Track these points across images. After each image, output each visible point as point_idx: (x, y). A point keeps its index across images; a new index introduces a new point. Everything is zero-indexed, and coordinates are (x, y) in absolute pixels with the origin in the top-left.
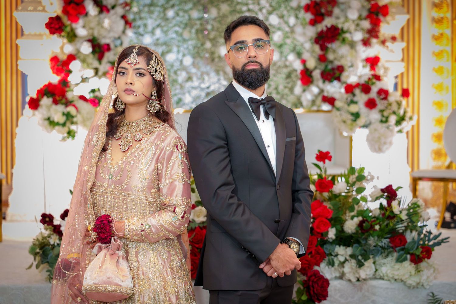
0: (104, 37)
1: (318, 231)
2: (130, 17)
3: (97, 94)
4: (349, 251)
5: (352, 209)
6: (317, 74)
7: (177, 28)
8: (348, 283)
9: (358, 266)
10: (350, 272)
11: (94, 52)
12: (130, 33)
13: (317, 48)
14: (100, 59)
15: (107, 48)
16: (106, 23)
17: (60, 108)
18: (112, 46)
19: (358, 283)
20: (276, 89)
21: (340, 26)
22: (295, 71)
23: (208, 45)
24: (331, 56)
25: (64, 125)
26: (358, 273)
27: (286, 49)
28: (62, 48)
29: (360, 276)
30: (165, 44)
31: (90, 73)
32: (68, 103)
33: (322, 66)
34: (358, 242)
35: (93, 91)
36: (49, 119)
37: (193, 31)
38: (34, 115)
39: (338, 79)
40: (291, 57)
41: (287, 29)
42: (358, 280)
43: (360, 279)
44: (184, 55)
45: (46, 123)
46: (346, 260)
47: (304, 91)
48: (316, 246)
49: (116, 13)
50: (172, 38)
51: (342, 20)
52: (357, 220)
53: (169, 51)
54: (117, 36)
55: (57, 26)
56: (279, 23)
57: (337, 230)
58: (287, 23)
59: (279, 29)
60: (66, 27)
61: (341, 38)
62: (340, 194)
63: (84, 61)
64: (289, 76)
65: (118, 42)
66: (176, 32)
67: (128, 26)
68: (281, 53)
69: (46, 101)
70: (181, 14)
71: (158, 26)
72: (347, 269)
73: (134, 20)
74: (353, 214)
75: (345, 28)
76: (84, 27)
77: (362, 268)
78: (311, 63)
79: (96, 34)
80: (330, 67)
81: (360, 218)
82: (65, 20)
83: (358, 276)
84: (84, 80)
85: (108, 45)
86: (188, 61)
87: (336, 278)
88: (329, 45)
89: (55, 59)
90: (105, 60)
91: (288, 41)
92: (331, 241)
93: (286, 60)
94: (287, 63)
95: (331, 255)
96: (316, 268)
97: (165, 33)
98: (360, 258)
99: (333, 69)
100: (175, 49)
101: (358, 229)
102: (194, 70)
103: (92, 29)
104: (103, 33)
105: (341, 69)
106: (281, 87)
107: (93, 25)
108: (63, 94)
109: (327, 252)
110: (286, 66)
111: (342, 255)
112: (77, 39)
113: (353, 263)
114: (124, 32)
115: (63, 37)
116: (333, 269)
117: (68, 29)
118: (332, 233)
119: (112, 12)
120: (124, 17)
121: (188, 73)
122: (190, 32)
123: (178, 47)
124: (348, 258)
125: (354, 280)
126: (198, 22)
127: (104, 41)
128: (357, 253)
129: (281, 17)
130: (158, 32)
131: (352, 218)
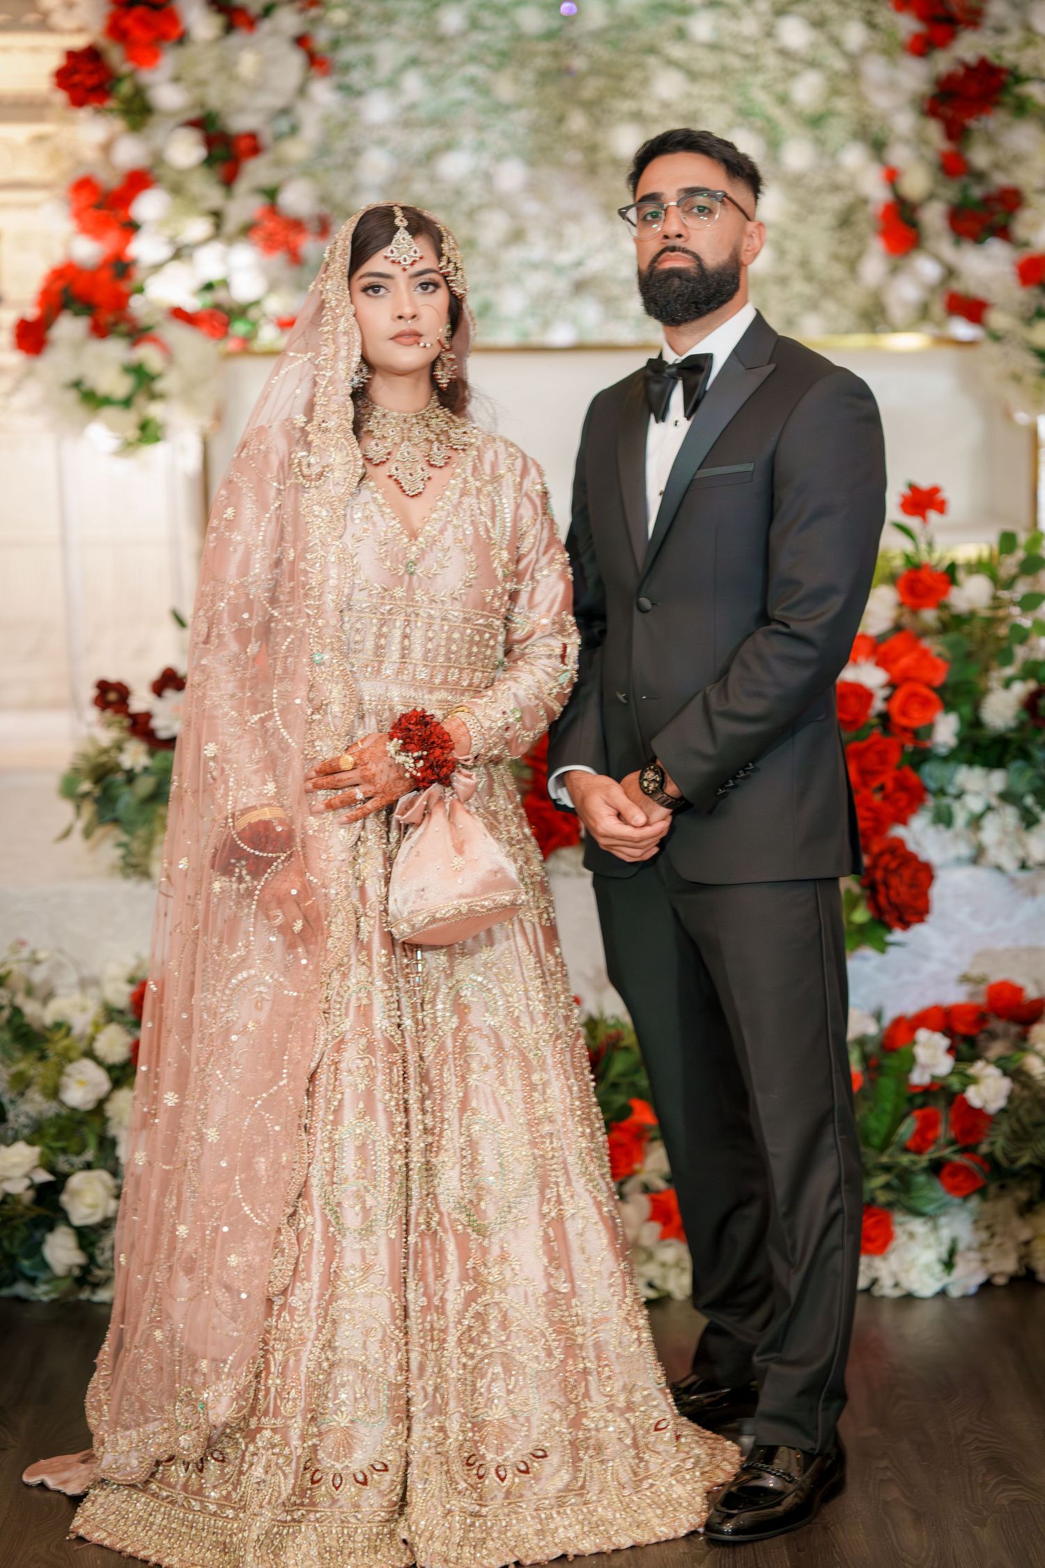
0: (242, 110)
1: (903, 721)
2: (321, 38)
3: (220, 295)
4: (998, 780)
5: (1006, 657)
6: (934, 217)
7: (473, 70)
8: (996, 876)
9: (1024, 825)
10: (1000, 843)
11: (209, 161)
12: (323, 93)
13: (934, 130)
14: (228, 180)
15: (252, 145)
16: (247, 64)
17: (115, 350)
18: (266, 138)
19: (1022, 876)
20: (804, 263)
21: (1009, 58)
22: (864, 201)
23: (577, 122)
24: (980, 157)
25: (127, 403)
26: (1023, 845)
27: (836, 131)
28: (107, 148)
29: (1028, 855)
30: (436, 121)
31: (198, 228)
32: (138, 334)
33: (951, 192)
34: (1025, 755)
35: (209, 287)
36: (77, 384)
37: (529, 75)
38: (30, 373)
39: (1003, 233)
40: (854, 158)
41: (840, 64)
42: (1023, 866)
43: (1030, 863)
44: (499, 157)
45: (72, 396)
46: (989, 808)
47: (894, 271)
48: (899, 768)
49: (275, 33)
50: (461, 103)
51: (1015, 37)
52: (1021, 689)
53: (449, 146)
54: (278, 102)
55: (91, 81)
56: (813, 45)
57: (962, 719)
58: (836, 42)
59: (813, 64)
60: (119, 79)
61: (1008, 99)
62: (972, 614)
63: (176, 190)
64: (845, 221)
65: (283, 125)
66: (472, 82)
67: (314, 71)
68: (820, 142)
69: (69, 328)
70: (488, 19)
71: (414, 62)
72: (990, 833)
73: (336, 44)
74: (1009, 671)
75: (1025, 68)
76: (176, 79)
77: (1036, 830)
78: (916, 182)
79: (214, 98)
80: (977, 192)
81: (1031, 685)
82: (116, 56)
83: (1020, 853)
84: (180, 253)
85: (252, 136)
86: (512, 175)
87: (959, 861)
88: (973, 124)
89: (84, 185)
90: (244, 185)
91: (842, 104)
92: (943, 751)
93: (837, 166)
94: (841, 178)
95: (942, 792)
96: (898, 831)
97: (436, 82)
98: (1029, 801)
99: (987, 200)
100: (468, 137)
101: (1025, 716)
102: (531, 207)
103: (201, 83)
104: (238, 95)
105: (1011, 200)
106: (820, 259)
107: (204, 69)
108: (120, 302)
109: (932, 785)
110: (836, 188)
111: (977, 794)
112: (154, 120)
113: (1010, 815)
114: (302, 91)
115: (111, 111)
116: (947, 834)
117: (125, 88)
118: (946, 730)
119: (265, 26)
120: (301, 41)
121: (513, 215)
122: (516, 80)
123: (480, 128)
124: (994, 802)
125: (1010, 865)
126: (545, 46)
127: (240, 123)
128: (1021, 785)
129: (819, 23)
130: (413, 84)
131: (1007, 684)
